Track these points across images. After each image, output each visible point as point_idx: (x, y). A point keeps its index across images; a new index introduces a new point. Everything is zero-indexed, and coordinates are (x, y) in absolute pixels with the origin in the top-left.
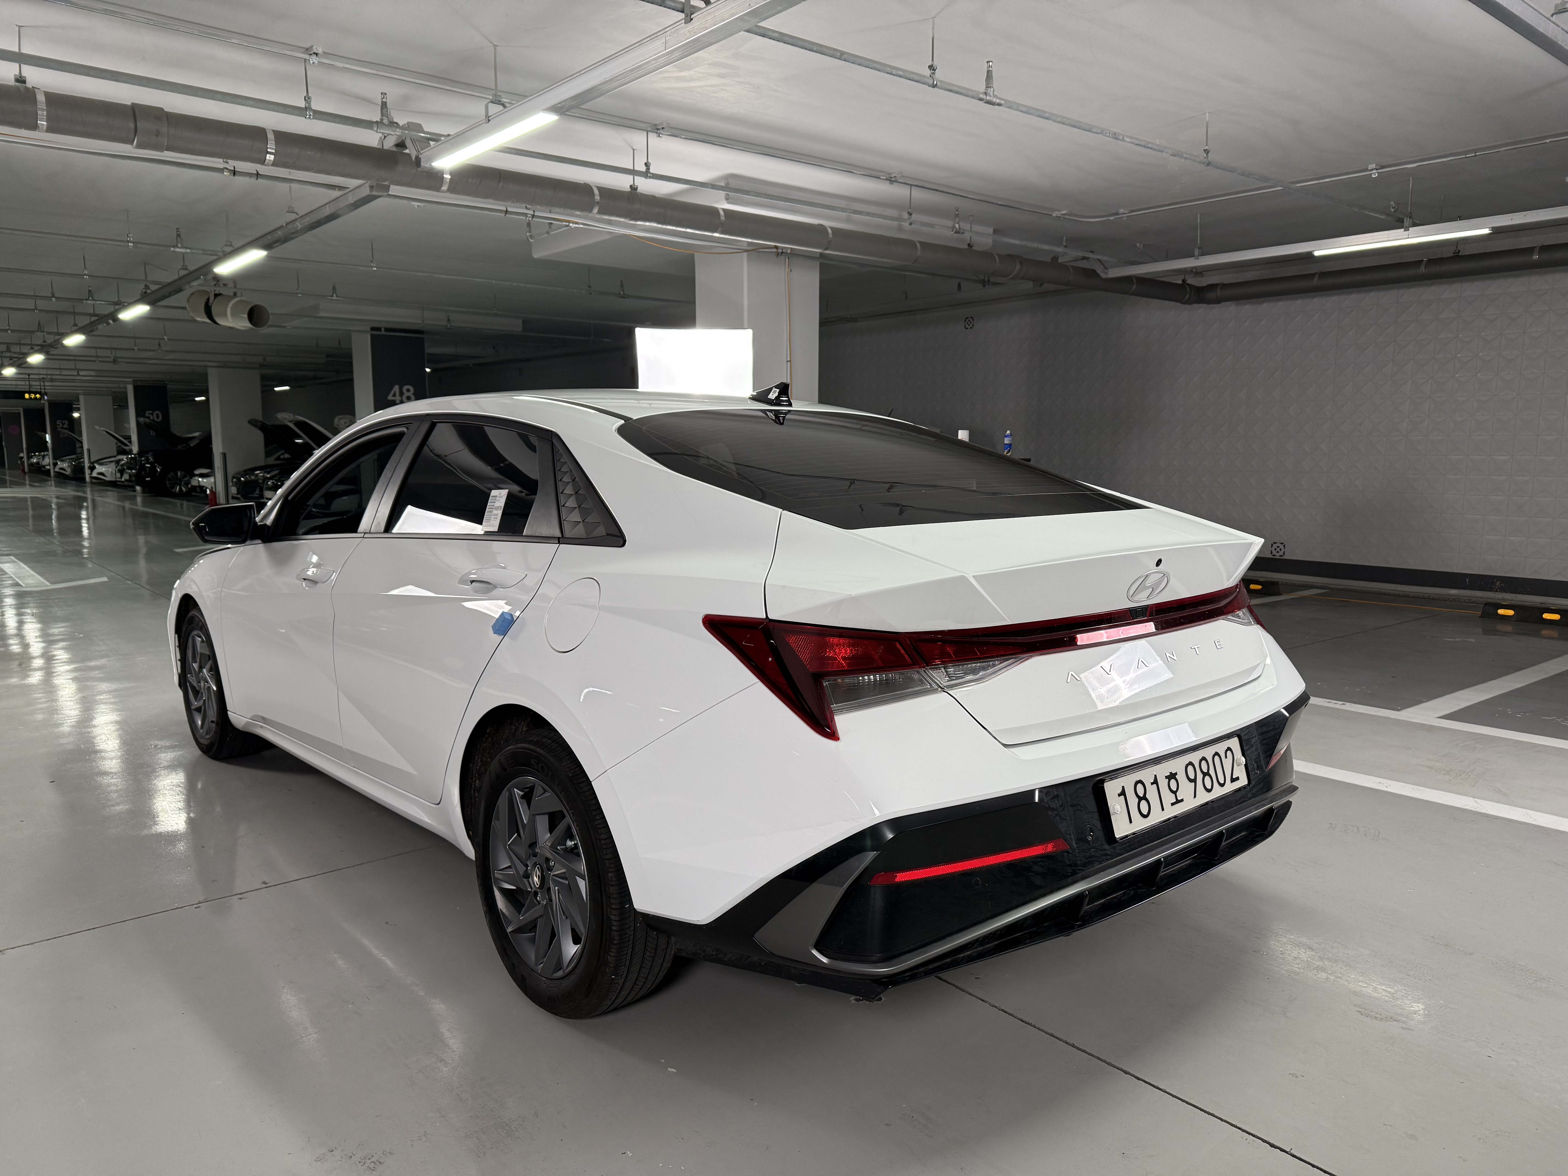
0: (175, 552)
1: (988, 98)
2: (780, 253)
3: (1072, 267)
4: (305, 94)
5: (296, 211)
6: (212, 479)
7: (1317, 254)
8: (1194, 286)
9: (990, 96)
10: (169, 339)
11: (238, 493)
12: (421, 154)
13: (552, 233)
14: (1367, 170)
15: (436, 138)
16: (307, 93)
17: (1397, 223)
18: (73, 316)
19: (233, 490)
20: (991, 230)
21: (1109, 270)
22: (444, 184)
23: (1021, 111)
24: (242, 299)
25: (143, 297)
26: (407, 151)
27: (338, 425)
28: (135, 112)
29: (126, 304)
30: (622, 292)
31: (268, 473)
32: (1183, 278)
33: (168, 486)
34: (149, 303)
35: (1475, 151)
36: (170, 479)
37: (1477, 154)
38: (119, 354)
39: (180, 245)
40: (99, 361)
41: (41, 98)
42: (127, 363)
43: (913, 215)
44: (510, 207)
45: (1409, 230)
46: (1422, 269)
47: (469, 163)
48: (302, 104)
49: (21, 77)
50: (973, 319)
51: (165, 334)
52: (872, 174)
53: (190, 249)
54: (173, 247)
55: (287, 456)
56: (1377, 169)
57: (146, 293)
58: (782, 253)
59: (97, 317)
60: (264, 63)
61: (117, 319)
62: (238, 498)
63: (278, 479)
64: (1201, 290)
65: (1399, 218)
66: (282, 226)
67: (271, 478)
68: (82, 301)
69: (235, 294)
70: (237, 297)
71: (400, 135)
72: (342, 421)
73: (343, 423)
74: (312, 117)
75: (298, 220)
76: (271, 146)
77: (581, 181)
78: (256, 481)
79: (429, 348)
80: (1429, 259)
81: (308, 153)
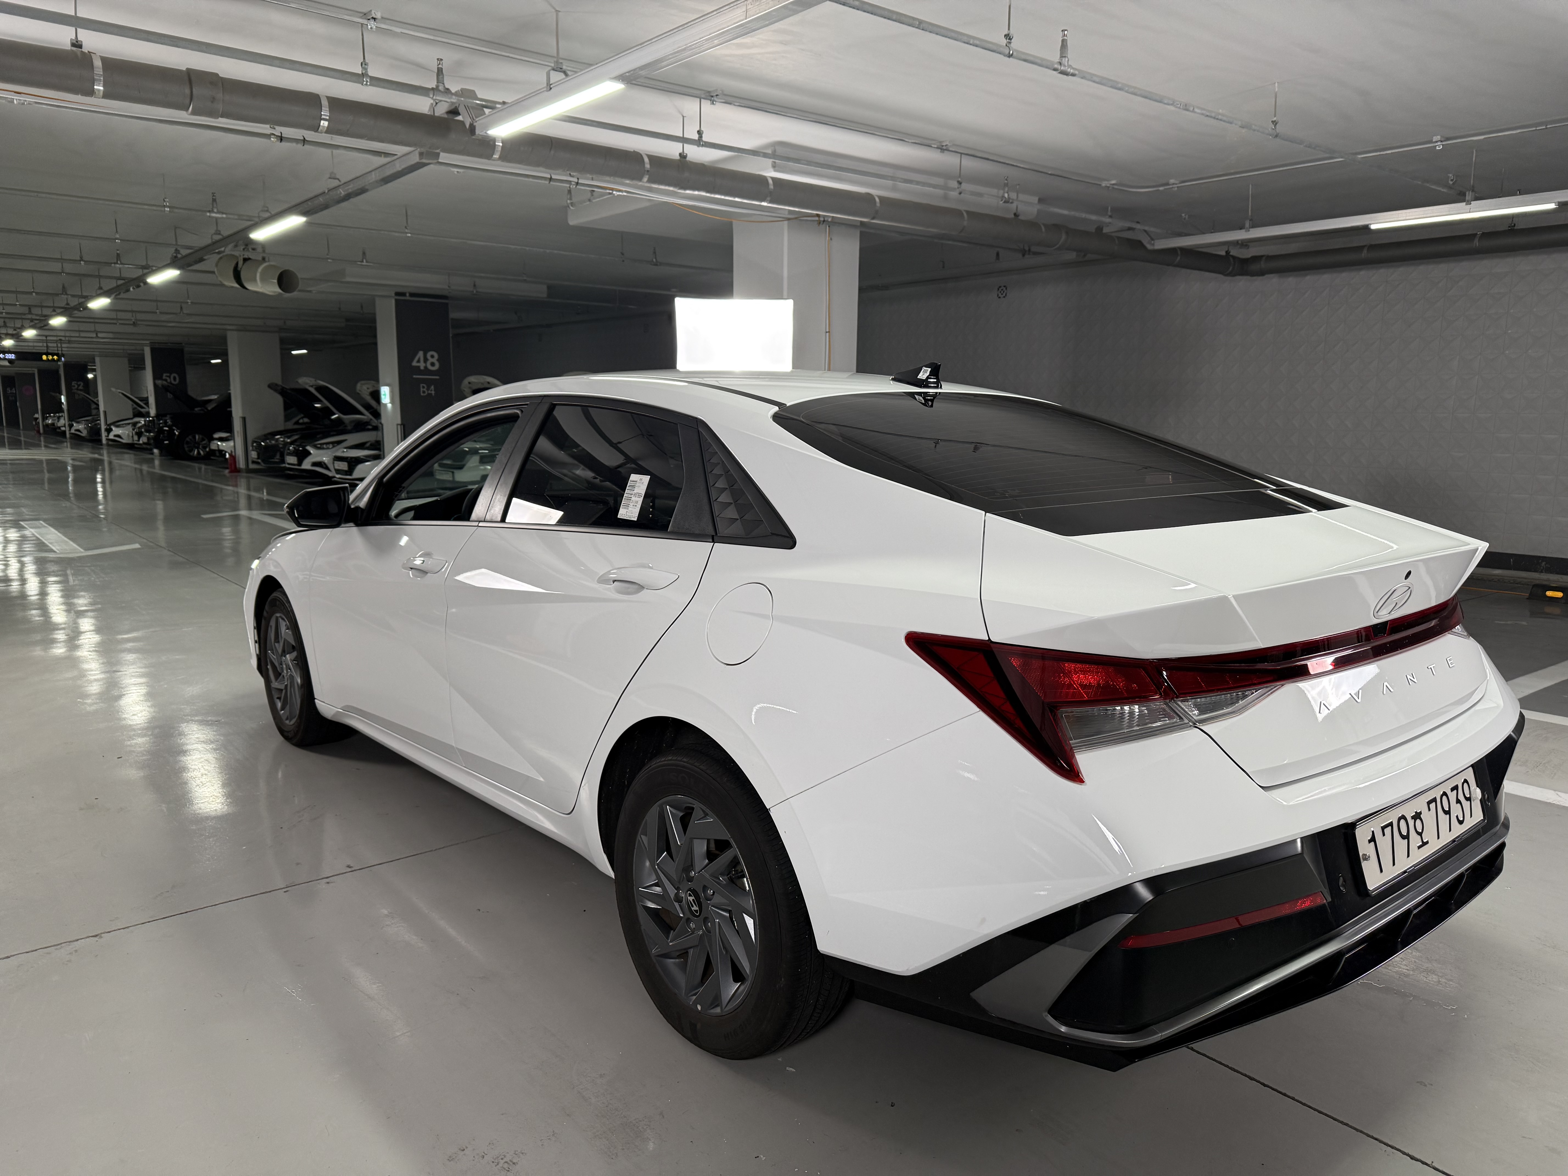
0: (203, 518)
1: (1062, 68)
2: (821, 222)
3: (1117, 237)
4: (362, 60)
5: (338, 177)
6: (231, 443)
7: (1373, 227)
8: (1238, 258)
9: (1065, 66)
10: (192, 303)
11: (258, 458)
12: (476, 122)
13: (594, 201)
14: (1431, 142)
15: (491, 105)
16: (364, 58)
17: (1458, 196)
18: (98, 280)
19: (254, 455)
20: (1035, 200)
21: (1156, 241)
22: (495, 152)
23: (1094, 82)
24: (271, 263)
25: (174, 262)
26: (460, 118)
27: (360, 391)
28: (191, 77)
29: (154, 268)
30: (654, 260)
31: (288, 439)
32: (1227, 249)
33: (187, 449)
34: (179, 268)
35: (1546, 123)
36: (188, 443)
37: (1548, 127)
38: (140, 316)
39: (215, 210)
40: (120, 324)
41: (98, 63)
42: (147, 325)
43: (962, 184)
44: (555, 174)
45: (1471, 204)
46: (1476, 243)
47: (525, 131)
48: (359, 70)
49: (77, 42)
50: (1006, 289)
51: (187, 296)
52: (924, 142)
53: (226, 214)
54: (209, 211)
55: (306, 420)
56: (1441, 141)
57: (176, 257)
58: (824, 221)
59: (126, 281)
60: (319, 27)
61: (146, 283)
62: (258, 463)
63: (299, 444)
64: (1245, 262)
65: (1461, 192)
66: (325, 193)
67: (292, 443)
68: (109, 264)
69: (264, 259)
70: (266, 262)
71: (454, 99)
72: (365, 387)
73: (367, 389)
74: (368, 83)
75: (342, 186)
76: (325, 113)
77: (632, 149)
78: (276, 446)
79: (453, 314)
80: (1483, 233)
81: (363, 119)
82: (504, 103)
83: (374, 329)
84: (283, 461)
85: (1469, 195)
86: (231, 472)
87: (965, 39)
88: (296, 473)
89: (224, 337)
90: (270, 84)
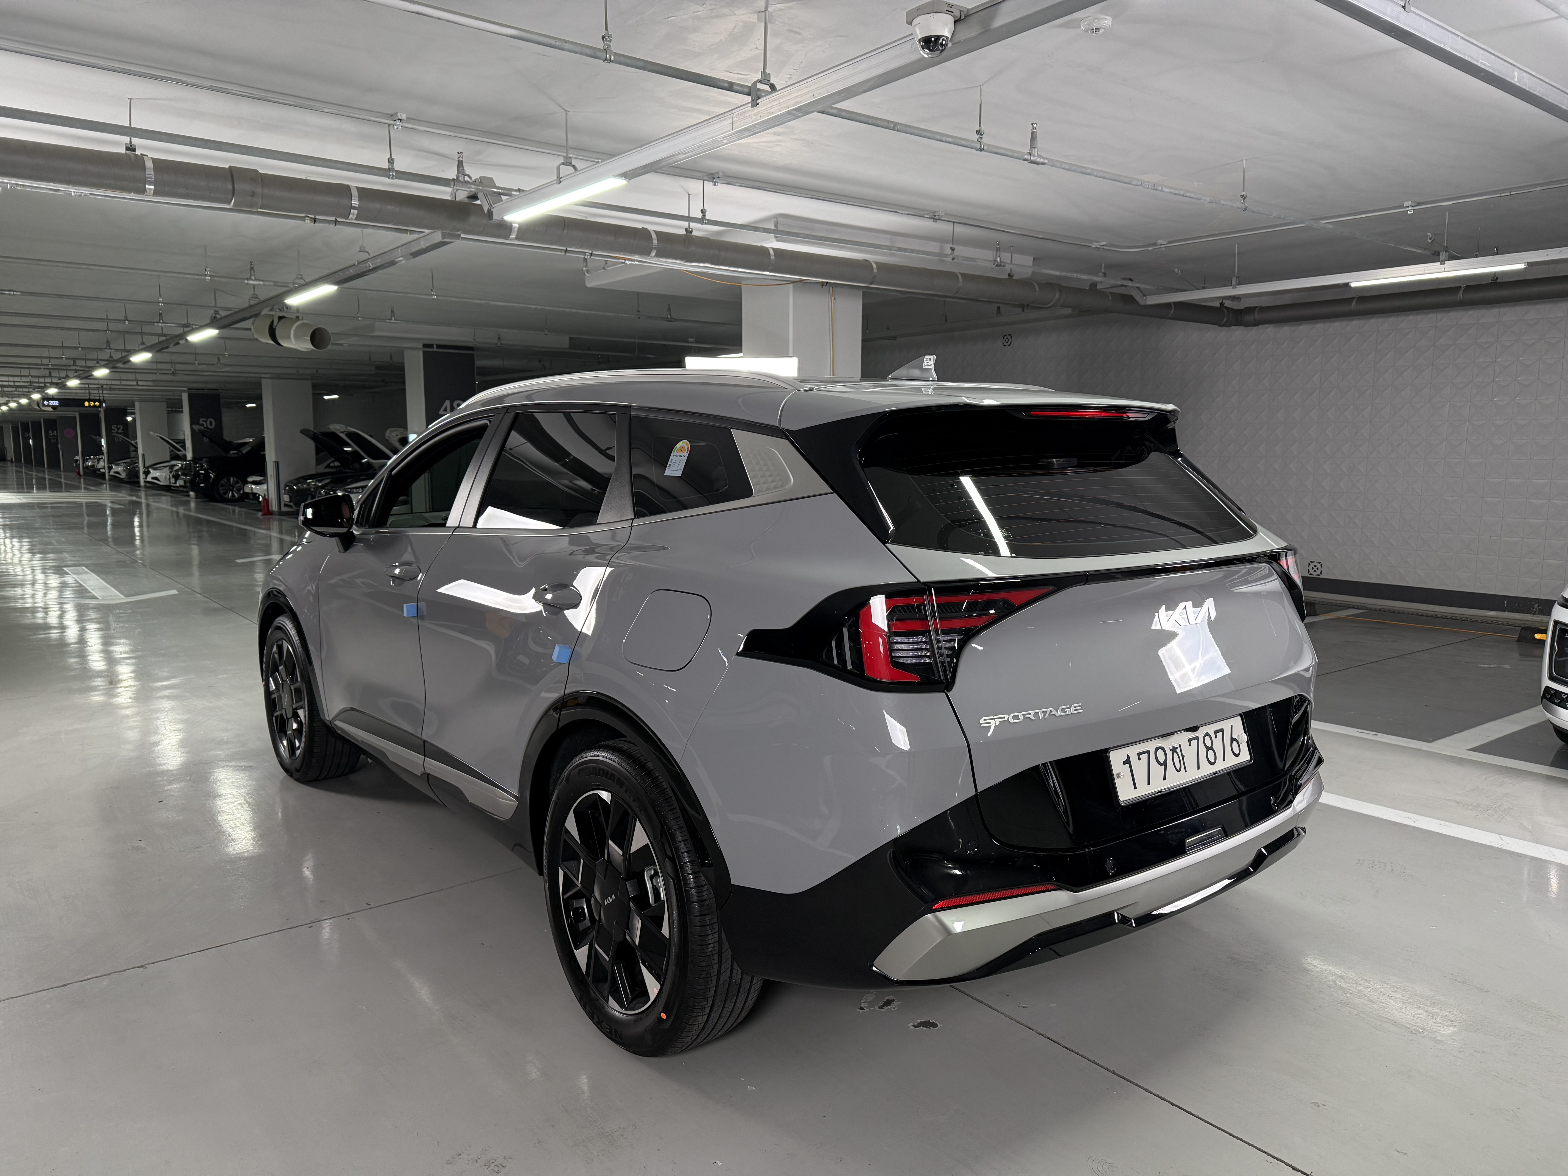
0: (236, 563)
1: (1032, 158)
2: (824, 284)
3: (1110, 293)
4: (389, 156)
5: (367, 250)
6: (265, 487)
7: (1353, 285)
8: (1231, 309)
9: (1035, 156)
10: (229, 355)
11: (290, 502)
12: (493, 208)
13: (608, 269)
14: (1402, 206)
15: (508, 192)
16: (391, 154)
17: (1433, 256)
18: (140, 336)
19: (286, 498)
20: (1030, 260)
21: (1148, 297)
22: (512, 233)
23: (1063, 169)
24: (305, 321)
25: (213, 322)
26: (478, 202)
27: (389, 437)
28: (232, 174)
29: (194, 326)
30: (669, 316)
31: (320, 483)
32: (1223, 303)
33: (221, 492)
34: (218, 328)
35: (1510, 190)
36: (222, 485)
37: (1511, 193)
38: (178, 367)
39: (253, 278)
40: (160, 373)
41: (149, 164)
42: (185, 374)
43: (956, 249)
44: (570, 245)
45: (1444, 264)
46: (1460, 295)
48: (386, 166)
49: (131, 146)
50: (1011, 338)
51: (226, 350)
52: (917, 212)
53: (263, 281)
54: (247, 279)
55: (337, 464)
56: (1413, 206)
57: (215, 317)
58: (827, 286)
59: (168, 337)
60: (348, 126)
61: (187, 340)
62: (290, 506)
63: (329, 488)
64: (1239, 313)
65: (1435, 252)
66: (354, 265)
67: (322, 487)
68: (152, 323)
69: (297, 318)
70: (300, 320)
71: (473, 189)
72: (394, 434)
73: (395, 436)
74: (394, 176)
75: (370, 260)
76: (355, 202)
77: (640, 226)
78: (309, 489)
79: (479, 363)
80: (1467, 286)
81: (389, 207)
82: (519, 190)
83: (403, 377)
85: (1443, 255)
86: (263, 515)
87: (938, 137)
89: (259, 385)
90: (304, 178)
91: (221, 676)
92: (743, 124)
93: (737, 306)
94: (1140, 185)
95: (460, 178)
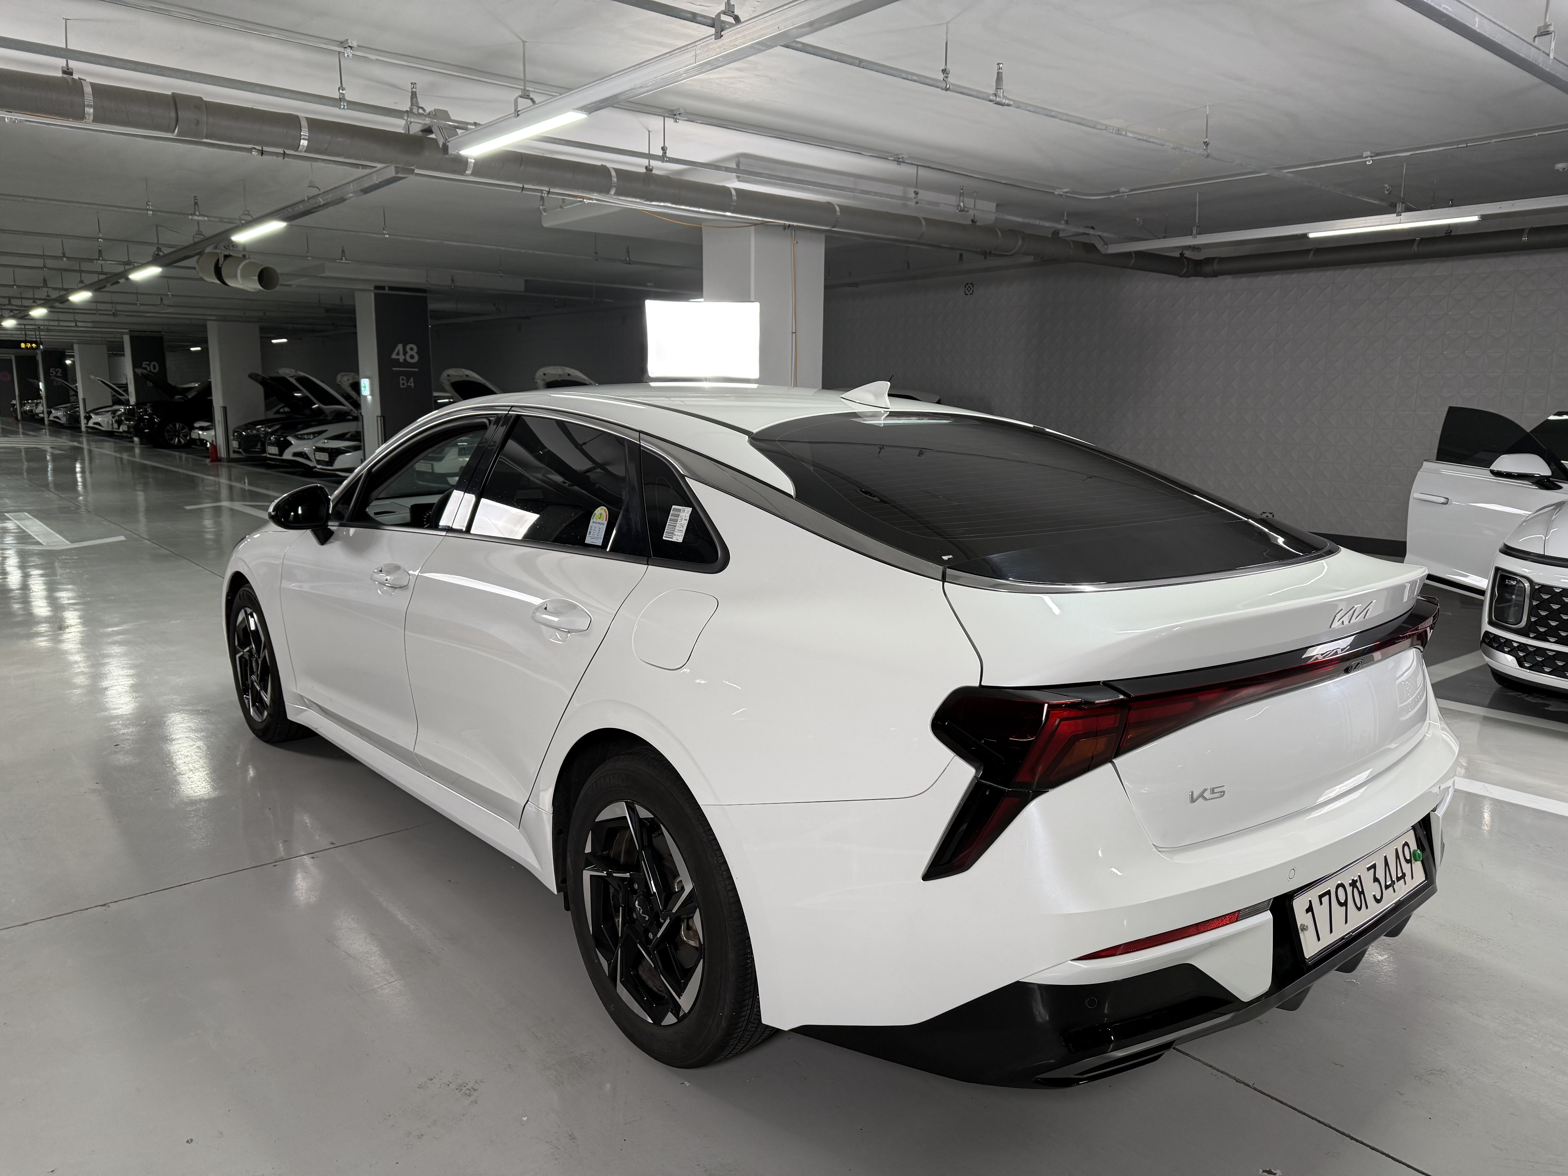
0: (185, 509)
1: (998, 99)
2: (787, 227)
3: (1072, 241)
4: (340, 86)
5: (317, 187)
6: (212, 433)
7: (1311, 235)
8: (1191, 260)
9: (1000, 97)
10: (172, 295)
11: (239, 448)
12: (449, 142)
13: (565, 208)
14: (1361, 157)
15: (463, 126)
16: (341, 84)
17: (1389, 208)
18: (79, 274)
19: (235, 444)
20: (994, 206)
21: (1109, 245)
22: (468, 169)
23: (1028, 111)
24: (252, 260)
25: (155, 260)
26: (433, 136)
27: (340, 382)
28: (176, 101)
29: (136, 264)
30: (628, 259)
31: (269, 429)
32: (1181, 252)
33: (167, 438)
34: (161, 265)
35: (1466, 141)
36: (168, 431)
37: (1468, 145)
38: (119, 307)
39: (197, 213)
40: (100, 314)
41: (88, 90)
42: (127, 315)
43: (918, 195)
44: (528, 185)
45: (1401, 215)
46: (1415, 248)
47: (496, 150)
48: (337, 95)
49: (68, 69)
50: (973, 286)
51: (169, 291)
52: (881, 155)
53: (207, 217)
54: (191, 214)
55: (287, 409)
56: (1371, 157)
57: (158, 255)
58: (789, 229)
59: (108, 275)
60: (297, 54)
61: (128, 279)
62: (240, 453)
63: (280, 434)
64: (1198, 263)
65: (1392, 203)
66: (304, 200)
67: (272, 433)
68: (91, 260)
69: (244, 256)
70: (247, 259)
71: (428, 121)
72: (345, 379)
73: (346, 380)
74: (346, 107)
75: (321, 195)
76: (305, 133)
77: (599, 163)
78: (257, 436)
79: (432, 306)
80: (1422, 238)
81: (339, 139)
82: (475, 124)
83: (354, 320)
84: (264, 451)
86: (211, 461)
87: (904, 75)
88: (278, 463)
89: (204, 328)
90: (251, 107)
91: (174, 622)
92: (706, 57)
93: (697, 250)
94: (1104, 130)
95: (414, 110)
